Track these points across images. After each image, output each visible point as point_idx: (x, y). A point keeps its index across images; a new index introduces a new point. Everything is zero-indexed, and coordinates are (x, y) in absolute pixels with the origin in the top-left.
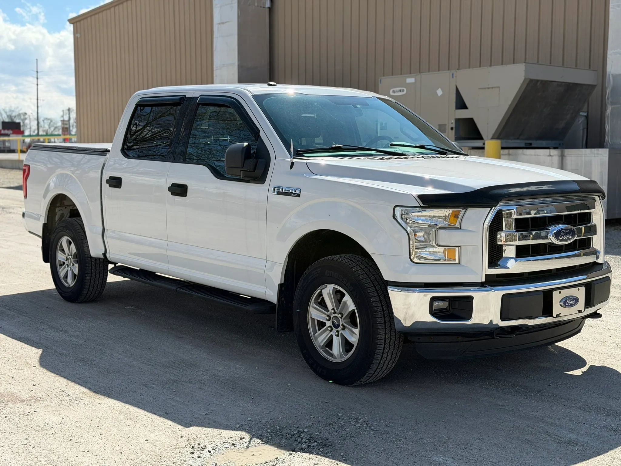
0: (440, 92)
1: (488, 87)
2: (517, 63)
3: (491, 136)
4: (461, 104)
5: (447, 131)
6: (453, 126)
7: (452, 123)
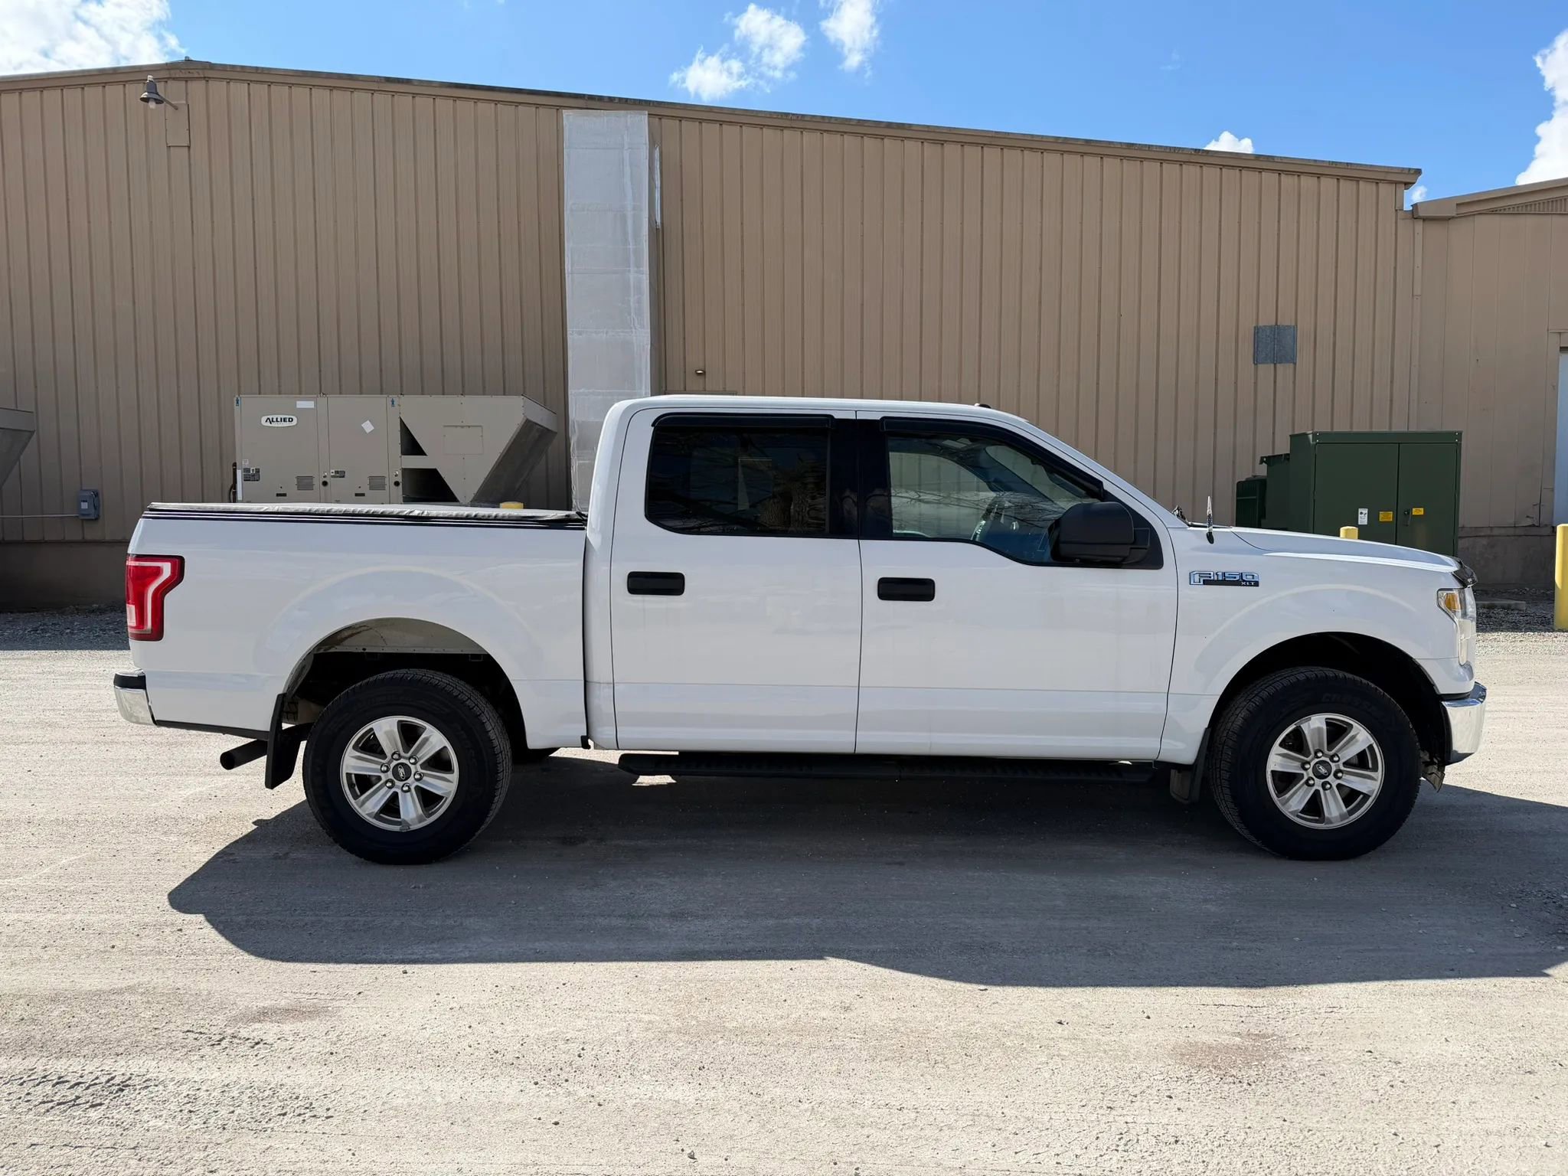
0: (368, 427)
1: (460, 424)
2: (510, 395)
3: (471, 496)
4: (412, 446)
5: (387, 487)
6: (399, 479)
7: (396, 475)
